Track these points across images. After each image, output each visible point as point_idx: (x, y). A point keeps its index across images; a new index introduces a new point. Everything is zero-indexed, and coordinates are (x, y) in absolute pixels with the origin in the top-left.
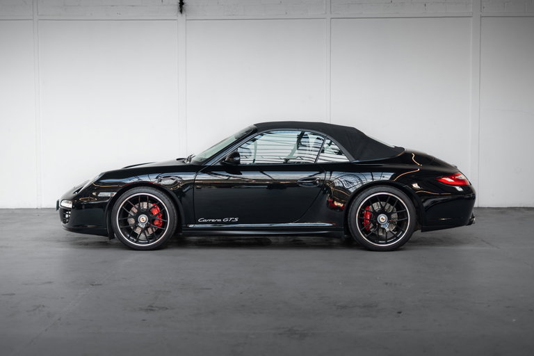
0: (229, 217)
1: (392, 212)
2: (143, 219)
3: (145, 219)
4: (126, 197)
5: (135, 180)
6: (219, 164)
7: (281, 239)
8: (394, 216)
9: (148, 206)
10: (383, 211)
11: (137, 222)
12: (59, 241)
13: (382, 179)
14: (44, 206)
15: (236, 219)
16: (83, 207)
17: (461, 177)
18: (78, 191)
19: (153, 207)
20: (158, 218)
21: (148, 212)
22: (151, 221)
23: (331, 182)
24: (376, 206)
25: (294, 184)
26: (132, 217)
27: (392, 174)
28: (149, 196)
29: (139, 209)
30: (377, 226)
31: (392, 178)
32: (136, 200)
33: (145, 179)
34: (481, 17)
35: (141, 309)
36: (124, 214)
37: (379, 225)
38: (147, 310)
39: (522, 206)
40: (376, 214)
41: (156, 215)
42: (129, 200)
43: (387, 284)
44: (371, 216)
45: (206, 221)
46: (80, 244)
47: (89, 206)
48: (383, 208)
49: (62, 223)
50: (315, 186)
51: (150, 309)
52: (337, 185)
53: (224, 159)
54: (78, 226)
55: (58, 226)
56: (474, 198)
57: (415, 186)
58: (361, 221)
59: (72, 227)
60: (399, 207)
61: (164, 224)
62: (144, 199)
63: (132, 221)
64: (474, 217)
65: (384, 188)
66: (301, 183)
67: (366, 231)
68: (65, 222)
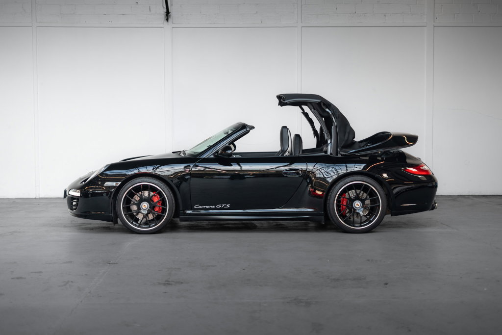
0: (222, 204)
1: (366, 199)
2: (145, 205)
3: (146, 206)
4: (130, 187)
5: (135, 171)
6: (212, 157)
7: (265, 224)
8: (368, 202)
9: (149, 195)
10: (357, 198)
11: (139, 208)
12: (65, 226)
13: (356, 169)
14: (42, 196)
15: (228, 206)
16: (90, 195)
17: (425, 168)
18: (85, 181)
19: (154, 195)
20: (158, 205)
21: (149, 200)
22: (152, 208)
23: (313, 172)
24: (352, 194)
25: (279, 174)
26: (134, 204)
27: (364, 165)
28: (150, 186)
29: (141, 196)
30: (353, 211)
31: (364, 168)
32: (138, 189)
33: (143, 170)
34: (434, 26)
35: (159, 284)
36: (128, 202)
37: (355, 210)
38: (164, 284)
39: (470, 194)
40: (352, 201)
41: (157, 202)
42: (132, 189)
43: (369, 260)
44: (347, 202)
45: (201, 207)
46: (86, 229)
47: (94, 195)
48: (358, 195)
49: (69, 210)
50: (298, 176)
51: (167, 283)
52: (318, 176)
53: (217, 152)
54: (85, 212)
55: (66, 213)
56: (435, 187)
57: (385, 175)
58: (338, 206)
59: (79, 214)
60: (372, 194)
61: (164, 211)
62: (145, 188)
63: (134, 208)
64: (436, 203)
65: (359, 177)
66: (286, 173)
67: (343, 216)
68: (72, 209)
